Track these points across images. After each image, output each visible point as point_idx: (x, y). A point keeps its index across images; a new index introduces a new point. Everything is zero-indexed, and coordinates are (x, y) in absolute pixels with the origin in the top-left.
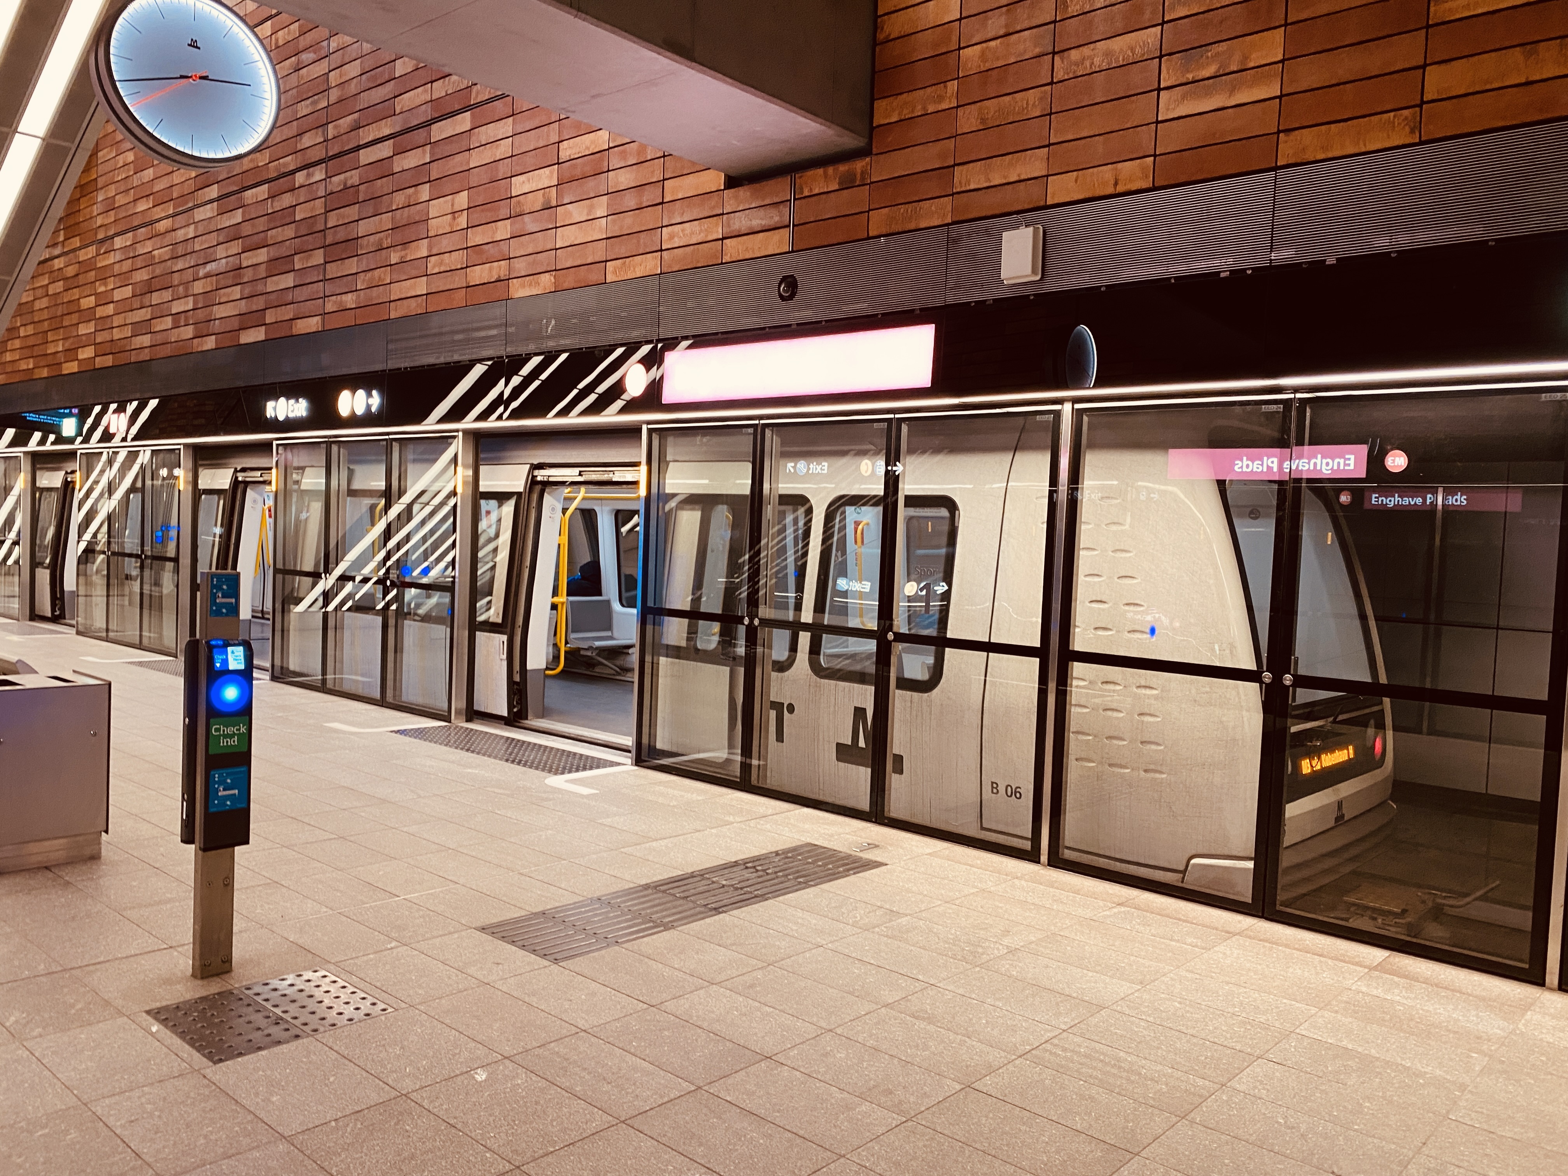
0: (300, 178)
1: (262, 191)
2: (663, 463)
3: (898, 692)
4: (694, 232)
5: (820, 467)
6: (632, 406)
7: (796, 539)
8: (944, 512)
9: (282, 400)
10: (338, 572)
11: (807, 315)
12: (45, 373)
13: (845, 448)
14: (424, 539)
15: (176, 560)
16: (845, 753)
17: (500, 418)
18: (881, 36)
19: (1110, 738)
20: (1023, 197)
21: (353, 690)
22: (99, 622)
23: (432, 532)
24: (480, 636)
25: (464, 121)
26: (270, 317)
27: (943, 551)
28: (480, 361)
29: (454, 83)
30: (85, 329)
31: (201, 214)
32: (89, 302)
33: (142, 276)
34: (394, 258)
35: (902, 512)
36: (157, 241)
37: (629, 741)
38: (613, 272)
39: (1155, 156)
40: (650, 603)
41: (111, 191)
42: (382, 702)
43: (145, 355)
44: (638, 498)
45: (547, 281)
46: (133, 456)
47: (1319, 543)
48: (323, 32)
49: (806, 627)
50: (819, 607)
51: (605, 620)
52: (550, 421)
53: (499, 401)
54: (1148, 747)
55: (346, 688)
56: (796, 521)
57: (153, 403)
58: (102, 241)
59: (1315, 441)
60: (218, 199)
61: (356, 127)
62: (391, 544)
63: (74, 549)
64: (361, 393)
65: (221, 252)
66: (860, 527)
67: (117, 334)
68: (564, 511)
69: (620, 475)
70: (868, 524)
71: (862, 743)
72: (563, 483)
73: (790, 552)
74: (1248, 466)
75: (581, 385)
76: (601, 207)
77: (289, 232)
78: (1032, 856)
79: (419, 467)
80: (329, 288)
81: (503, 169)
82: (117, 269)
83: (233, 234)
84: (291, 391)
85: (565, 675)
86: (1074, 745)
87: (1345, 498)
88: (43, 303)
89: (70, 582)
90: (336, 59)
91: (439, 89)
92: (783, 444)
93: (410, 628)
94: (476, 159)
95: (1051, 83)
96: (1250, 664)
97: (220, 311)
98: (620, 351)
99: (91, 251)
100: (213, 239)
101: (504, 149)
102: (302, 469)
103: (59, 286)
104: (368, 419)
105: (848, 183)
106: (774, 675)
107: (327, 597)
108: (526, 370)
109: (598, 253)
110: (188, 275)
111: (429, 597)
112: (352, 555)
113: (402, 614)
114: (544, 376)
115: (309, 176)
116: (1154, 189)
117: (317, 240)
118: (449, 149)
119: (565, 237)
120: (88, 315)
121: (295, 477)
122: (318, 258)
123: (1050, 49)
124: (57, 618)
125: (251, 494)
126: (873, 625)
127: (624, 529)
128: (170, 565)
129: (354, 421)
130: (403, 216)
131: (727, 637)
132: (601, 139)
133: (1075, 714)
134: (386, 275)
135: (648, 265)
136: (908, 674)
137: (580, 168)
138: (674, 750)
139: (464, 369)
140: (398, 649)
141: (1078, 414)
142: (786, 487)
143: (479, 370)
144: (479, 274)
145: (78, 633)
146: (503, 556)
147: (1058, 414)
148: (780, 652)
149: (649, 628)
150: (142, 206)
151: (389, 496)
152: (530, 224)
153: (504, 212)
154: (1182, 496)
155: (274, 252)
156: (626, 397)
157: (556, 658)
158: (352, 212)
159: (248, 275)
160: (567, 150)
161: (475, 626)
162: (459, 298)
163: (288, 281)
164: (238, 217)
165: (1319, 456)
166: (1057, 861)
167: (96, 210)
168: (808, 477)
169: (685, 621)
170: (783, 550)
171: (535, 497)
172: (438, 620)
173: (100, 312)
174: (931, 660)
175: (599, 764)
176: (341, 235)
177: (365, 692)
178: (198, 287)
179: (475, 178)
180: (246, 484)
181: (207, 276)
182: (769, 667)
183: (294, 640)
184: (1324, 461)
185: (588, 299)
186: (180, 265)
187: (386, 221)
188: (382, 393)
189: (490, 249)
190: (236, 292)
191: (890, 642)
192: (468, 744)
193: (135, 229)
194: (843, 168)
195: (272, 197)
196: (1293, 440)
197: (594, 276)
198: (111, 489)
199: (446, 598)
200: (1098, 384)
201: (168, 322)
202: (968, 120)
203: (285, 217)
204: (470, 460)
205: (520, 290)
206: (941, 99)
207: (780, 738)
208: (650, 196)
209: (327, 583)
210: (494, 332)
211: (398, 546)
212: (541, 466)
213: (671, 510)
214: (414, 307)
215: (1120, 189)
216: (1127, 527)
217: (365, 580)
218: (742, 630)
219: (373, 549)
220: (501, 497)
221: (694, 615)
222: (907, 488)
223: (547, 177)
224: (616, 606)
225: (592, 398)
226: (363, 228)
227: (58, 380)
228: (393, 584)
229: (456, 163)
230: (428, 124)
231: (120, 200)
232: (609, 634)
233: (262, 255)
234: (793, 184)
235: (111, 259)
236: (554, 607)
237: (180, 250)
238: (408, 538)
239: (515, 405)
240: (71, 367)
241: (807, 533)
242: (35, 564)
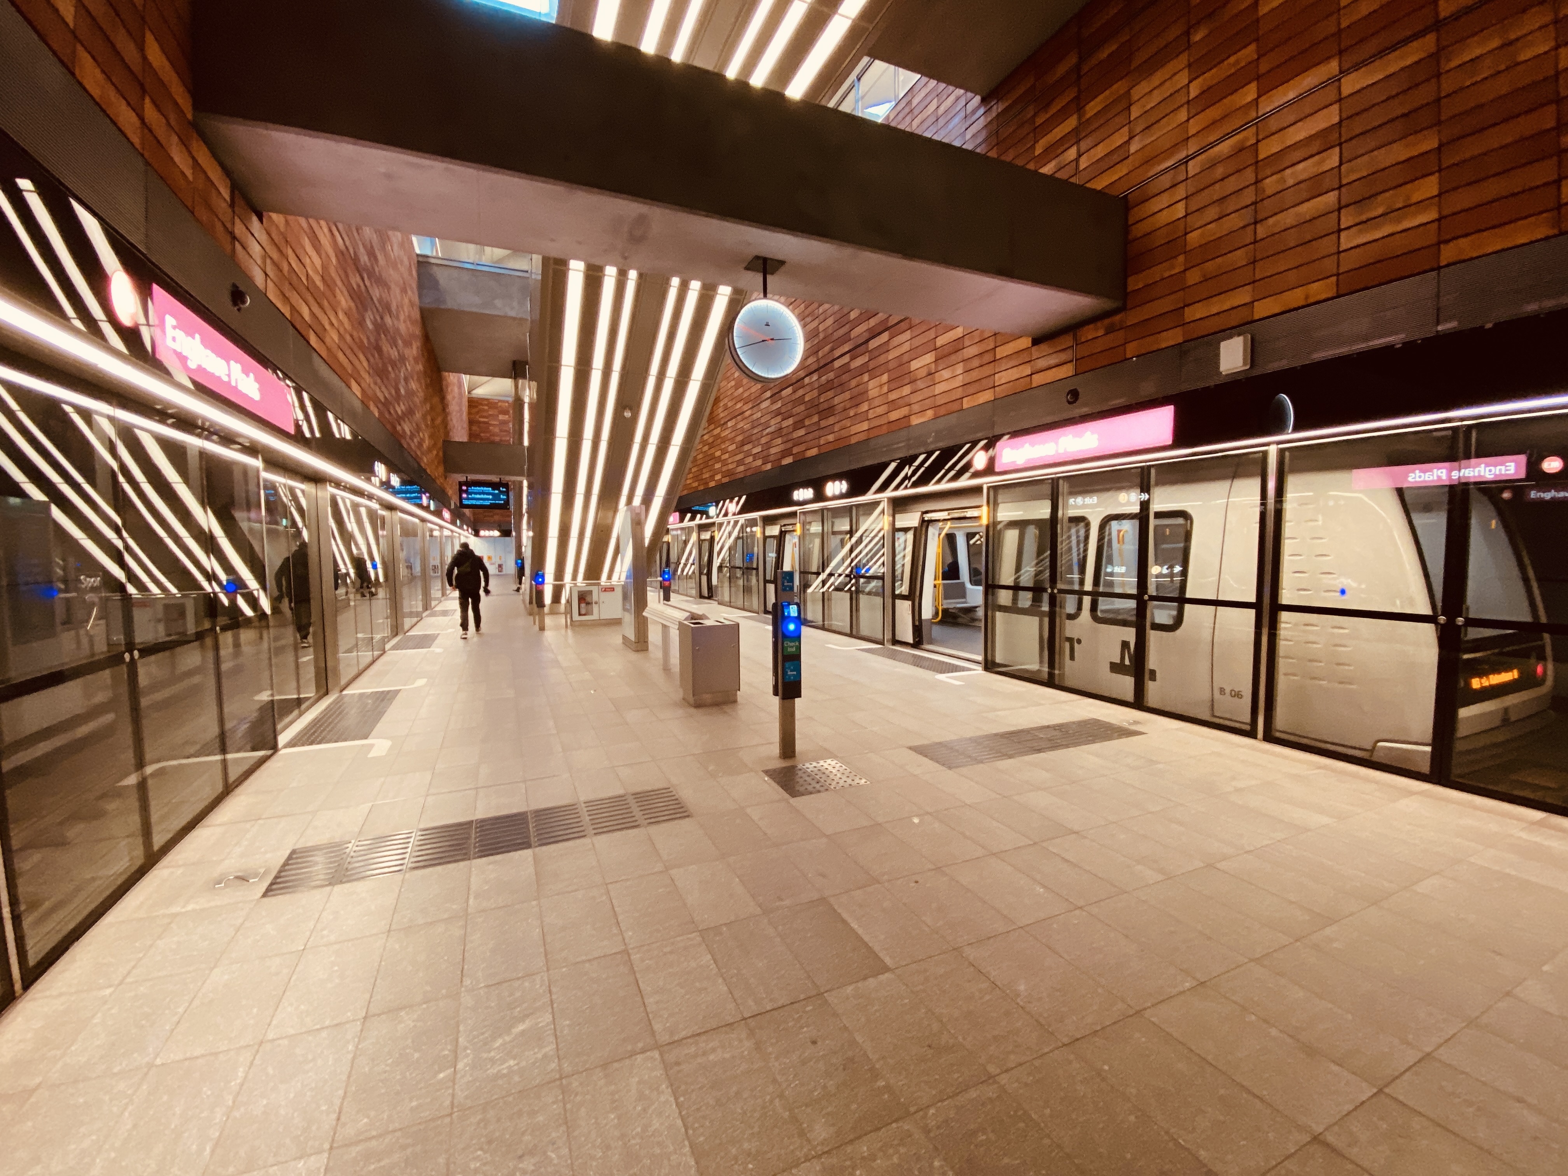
0: (807, 380)
1: (789, 390)
2: (996, 504)
3: (1152, 632)
4: (1014, 374)
5: (1091, 500)
6: (977, 474)
7: (1078, 543)
8: (1181, 521)
9: (801, 490)
10: (828, 571)
11: (1085, 410)
12: (702, 488)
13: (1108, 486)
14: (867, 554)
15: (757, 569)
16: (1116, 668)
17: (906, 488)
18: (1130, 237)
19: (1310, 661)
20: (1234, 319)
21: (837, 629)
22: (727, 599)
23: (871, 550)
24: (898, 602)
25: (885, 337)
26: (795, 450)
27: (1182, 545)
28: (893, 461)
29: (881, 316)
30: (717, 466)
31: (764, 405)
32: (718, 454)
33: (740, 438)
34: (852, 413)
35: (1152, 522)
36: (745, 421)
37: (980, 658)
38: (967, 403)
39: (1338, 275)
40: (990, 582)
41: (726, 400)
42: (851, 635)
43: (741, 476)
44: (981, 526)
45: (930, 414)
46: (736, 522)
47: (1485, 527)
48: (815, 305)
49: (1087, 593)
50: (1096, 581)
51: (961, 592)
52: (931, 488)
53: (906, 478)
54: (1342, 667)
55: (834, 628)
56: (1077, 532)
57: (744, 497)
58: (724, 424)
59: (1478, 456)
60: (771, 397)
61: (832, 350)
62: (853, 555)
63: (716, 563)
64: (837, 483)
65: (773, 422)
66: (1122, 533)
67: (731, 467)
68: (940, 534)
69: (970, 513)
70: (1127, 531)
71: (1127, 662)
72: (938, 521)
73: (1075, 550)
74: (1420, 477)
75: (947, 467)
76: (959, 369)
77: (802, 408)
78: (1251, 734)
79: (865, 517)
80: (821, 433)
81: (906, 358)
82: (730, 436)
83: (778, 413)
84: (805, 485)
85: (942, 622)
86: (1282, 665)
87: (1506, 495)
88: (700, 456)
89: (715, 581)
90: (822, 318)
91: (872, 322)
92: (1070, 487)
93: (863, 598)
94: (891, 355)
95: (1255, 242)
96: (1426, 610)
97: (773, 451)
98: (968, 446)
99: (718, 430)
100: (768, 417)
101: (906, 347)
102: (810, 523)
103: (706, 448)
104: (842, 496)
105: (1109, 330)
106: (1068, 621)
107: (824, 583)
108: (917, 463)
109: (958, 394)
110: (759, 435)
111: (869, 583)
112: (833, 564)
113: (858, 591)
114: (926, 465)
115: (811, 379)
116: (1338, 296)
117: (813, 410)
118: (876, 353)
119: (939, 388)
120: (718, 460)
121: (808, 527)
122: (815, 418)
123: (1253, 221)
124: (710, 597)
125: (788, 537)
126: (1134, 591)
127: (972, 542)
128: (754, 572)
129: (835, 498)
130: (855, 391)
131: (1037, 600)
132: (959, 332)
133: (1283, 646)
134: (847, 423)
135: (986, 396)
136: (1158, 620)
137: (947, 350)
138: (1006, 663)
139: (885, 465)
140: (857, 610)
141: (1281, 452)
142: (1072, 513)
143: (893, 466)
144: (894, 416)
145: (719, 604)
146: (909, 558)
147: (1265, 454)
148: (1070, 608)
149: (990, 597)
150: (739, 405)
151: (851, 533)
152: (920, 384)
153: (907, 381)
154: (1366, 499)
155: (797, 418)
156: (972, 470)
157: (937, 613)
158: (830, 394)
159: (785, 431)
160: (940, 341)
161: (895, 597)
162: (884, 429)
163: (802, 432)
164: (779, 404)
165: (1483, 466)
166: (1270, 737)
167: (720, 410)
168: (1084, 506)
169: (1010, 592)
170: (1070, 549)
171: (924, 529)
172: (876, 594)
173: (724, 457)
174: (1175, 613)
175: (963, 669)
176: (825, 406)
177: (844, 631)
178: (763, 440)
179: (891, 365)
180: (786, 532)
181: (767, 434)
182: (1064, 617)
183: (809, 606)
184: (1488, 469)
185: (953, 419)
186: (755, 431)
187: (847, 395)
188: (847, 481)
189: (901, 402)
190: (779, 441)
191: (1146, 601)
192: (893, 656)
193: (735, 417)
194: (1107, 321)
195: (794, 392)
196: (1461, 455)
197: (955, 406)
198: (730, 534)
199: (880, 583)
200: (1296, 429)
201: (751, 459)
202: (1193, 277)
203: (800, 401)
204: (891, 512)
205: (915, 421)
206: (1173, 267)
207: (1072, 658)
208: (988, 358)
209: (823, 576)
210: (903, 444)
211: (856, 556)
212: (927, 512)
213: (1000, 530)
214: (862, 437)
215: (1312, 300)
216: (1320, 523)
217: (840, 575)
218: (1046, 597)
219: (843, 560)
220: (905, 530)
221: (1016, 588)
222: (1157, 506)
223: (929, 358)
224: (968, 585)
225: (952, 473)
226: (837, 400)
227: (708, 490)
228: (855, 577)
229: (882, 359)
230: (867, 341)
231: (730, 404)
232: (963, 600)
233: (790, 421)
234: (1075, 338)
235: (727, 432)
236: (935, 586)
237: (756, 424)
238: (860, 552)
239: (914, 479)
240: (712, 484)
241: (1087, 537)
242: (701, 573)
